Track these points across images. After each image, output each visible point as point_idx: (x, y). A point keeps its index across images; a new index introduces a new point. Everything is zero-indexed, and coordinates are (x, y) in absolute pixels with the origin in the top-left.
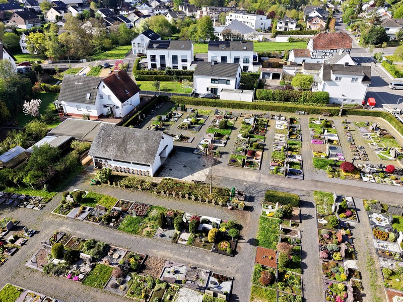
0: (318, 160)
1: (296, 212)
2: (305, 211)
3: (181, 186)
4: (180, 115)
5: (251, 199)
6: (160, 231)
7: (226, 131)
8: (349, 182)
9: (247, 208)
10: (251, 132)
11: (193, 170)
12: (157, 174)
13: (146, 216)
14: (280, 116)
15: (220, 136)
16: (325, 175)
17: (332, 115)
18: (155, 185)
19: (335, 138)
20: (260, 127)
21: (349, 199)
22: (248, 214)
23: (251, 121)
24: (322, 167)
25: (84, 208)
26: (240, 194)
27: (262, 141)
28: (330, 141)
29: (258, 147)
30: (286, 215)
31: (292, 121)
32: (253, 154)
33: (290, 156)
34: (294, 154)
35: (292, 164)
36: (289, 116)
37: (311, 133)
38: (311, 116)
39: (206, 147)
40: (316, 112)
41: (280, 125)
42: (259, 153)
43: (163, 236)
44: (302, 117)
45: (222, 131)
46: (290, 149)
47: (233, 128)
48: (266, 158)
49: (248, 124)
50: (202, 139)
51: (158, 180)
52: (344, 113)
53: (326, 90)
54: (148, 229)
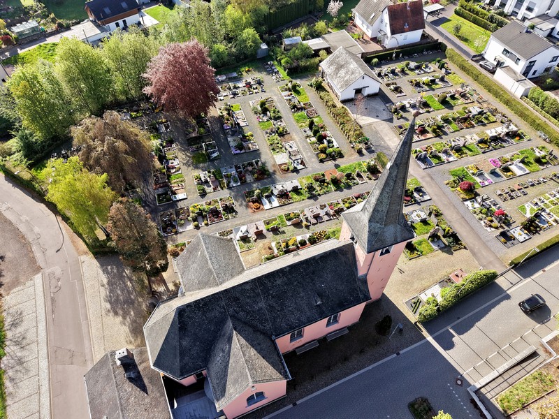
0: (462, 171)
3: (345, 117)
4: (431, 70)
5: (371, 151)
6: (307, 128)
7: (439, 106)
8: (451, 195)
9: (360, 152)
10: (456, 119)
11: (366, 114)
12: (344, 102)
13: (311, 118)
14: (514, 126)
15: (426, 106)
16: (444, 179)
18: (335, 107)
19: (519, 173)
20: (471, 121)
21: (427, 198)
22: (357, 155)
23: (478, 111)
24: (455, 175)
25: (291, 94)
26: (367, 144)
27: (449, 131)
28: (507, 170)
31: (517, 136)
32: (423, 132)
34: (455, 155)
35: (437, 157)
36: (524, 129)
37: (509, 155)
38: (548, 145)
42: (430, 135)
43: (305, 131)
44: (537, 139)
45: (435, 104)
46: (459, 150)
47: (450, 107)
48: (428, 142)
49: (469, 112)
50: (409, 100)
51: (339, 105)
54: (304, 124)
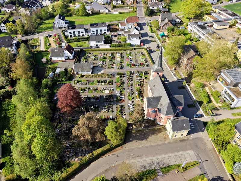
0: (127, 64)
1: (123, 76)
2: (124, 75)
3: (99, 75)
4: (89, 56)
5: (114, 75)
6: (98, 84)
7: (105, 59)
8: (133, 68)
9: (113, 77)
10: (111, 59)
11: (100, 71)
12: (92, 73)
13: (94, 82)
14: (118, 53)
15: (103, 61)
16: (129, 67)
17: (132, 50)
18: (93, 76)
19: (132, 57)
20: (113, 57)
21: (133, 72)
22: (114, 78)
23: (110, 55)
24: (128, 66)
25: (80, 83)
26: (112, 74)
27: (114, 61)
28: (131, 59)
29: (114, 63)
30: (121, 77)
31: (121, 54)
32: (113, 65)
33: (121, 64)
34: (122, 63)
35: (122, 66)
36: (121, 52)
37: (126, 57)
38: (126, 51)
39: (101, 65)
40: (128, 50)
41: (118, 55)
42: (114, 64)
44: (124, 52)
45: (104, 60)
46: (121, 62)
47: (106, 58)
48: (116, 66)
49: (110, 56)
50: (99, 63)
51: (93, 75)
52: (135, 49)
53: (130, 42)
54: (95, 84)
